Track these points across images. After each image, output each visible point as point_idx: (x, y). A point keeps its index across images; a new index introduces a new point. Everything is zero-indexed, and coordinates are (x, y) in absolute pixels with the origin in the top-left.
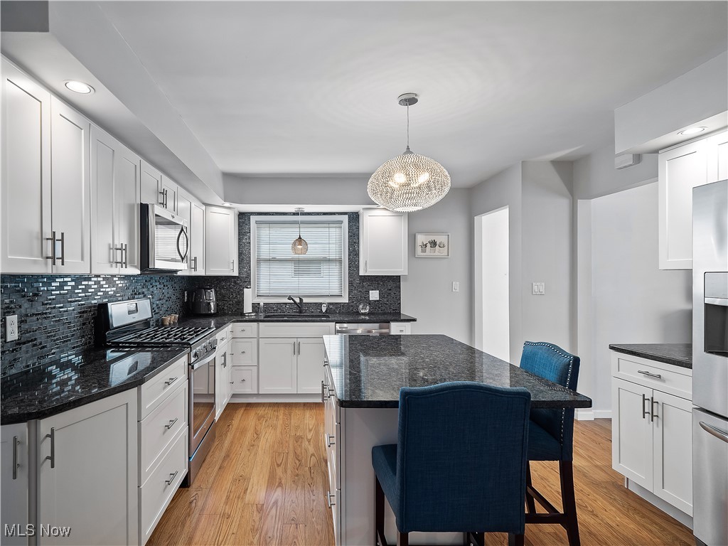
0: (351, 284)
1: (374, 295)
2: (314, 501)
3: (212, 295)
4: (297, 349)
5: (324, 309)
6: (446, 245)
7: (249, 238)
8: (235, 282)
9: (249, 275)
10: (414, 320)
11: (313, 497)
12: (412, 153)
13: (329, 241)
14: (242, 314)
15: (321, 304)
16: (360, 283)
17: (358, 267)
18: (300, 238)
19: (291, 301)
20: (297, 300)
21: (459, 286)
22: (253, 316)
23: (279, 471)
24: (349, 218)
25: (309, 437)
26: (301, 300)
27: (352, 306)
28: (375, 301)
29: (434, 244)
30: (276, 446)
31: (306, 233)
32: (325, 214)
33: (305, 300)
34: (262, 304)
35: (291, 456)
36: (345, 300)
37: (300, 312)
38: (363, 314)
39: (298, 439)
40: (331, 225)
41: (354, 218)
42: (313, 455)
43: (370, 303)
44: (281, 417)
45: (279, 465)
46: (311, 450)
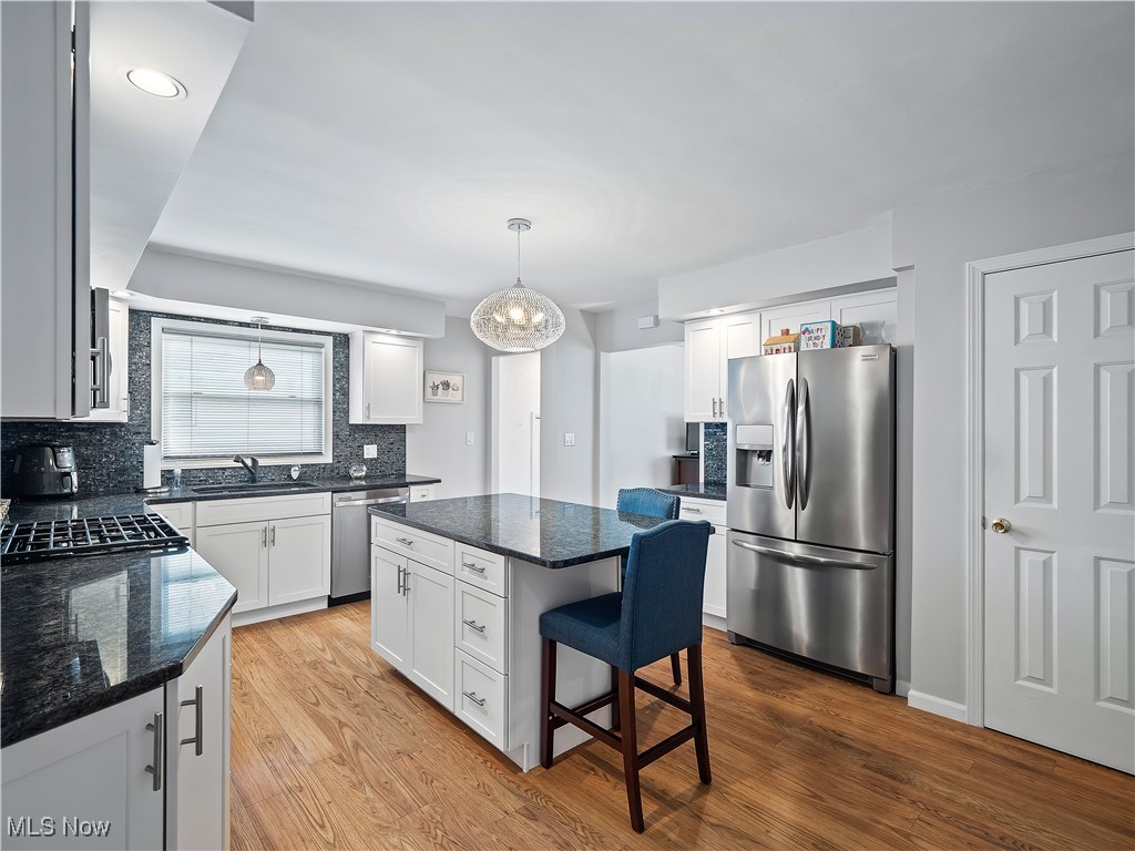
0: (336, 436)
1: (371, 451)
2: (407, 724)
3: (67, 458)
4: (269, 538)
5: (295, 475)
6: (460, 387)
7: (148, 357)
8: (114, 434)
9: (147, 422)
10: (439, 481)
11: (401, 721)
12: (522, 286)
13: (301, 372)
14: (140, 491)
15: (289, 467)
16: (349, 435)
17: (347, 412)
18: (260, 364)
19: (241, 465)
20: (249, 462)
21: (474, 438)
22: (164, 493)
23: (324, 710)
24: (335, 339)
25: (331, 659)
26: (254, 461)
27: (338, 468)
28: (371, 460)
29: (446, 385)
30: (286, 683)
31: (271, 357)
32: (295, 330)
33: (262, 462)
34: (178, 471)
35: (325, 689)
36: (328, 459)
37: (254, 481)
38: (357, 478)
39: (314, 665)
40: (304, 348)
41: (342, 342)
42: (355, 677)
43: (365, 461)
44: (256, 645)
45: (317, 704)
46: (349, 673)
